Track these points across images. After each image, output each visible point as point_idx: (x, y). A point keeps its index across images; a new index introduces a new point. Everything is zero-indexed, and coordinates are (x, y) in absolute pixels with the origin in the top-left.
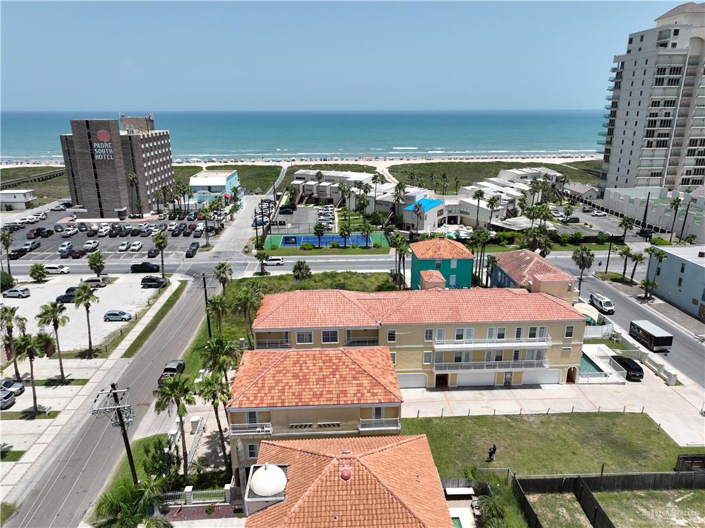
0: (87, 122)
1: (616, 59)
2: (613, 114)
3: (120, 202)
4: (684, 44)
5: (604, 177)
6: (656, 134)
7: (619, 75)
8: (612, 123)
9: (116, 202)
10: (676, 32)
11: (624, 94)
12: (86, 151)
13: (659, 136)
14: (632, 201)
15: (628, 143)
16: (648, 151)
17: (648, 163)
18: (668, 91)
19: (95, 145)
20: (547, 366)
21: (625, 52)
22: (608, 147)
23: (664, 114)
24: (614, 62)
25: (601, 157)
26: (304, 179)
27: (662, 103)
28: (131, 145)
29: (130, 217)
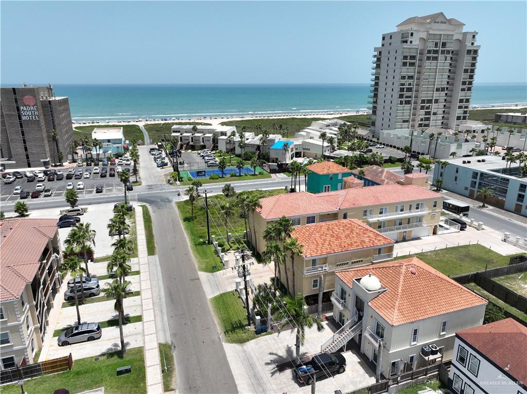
0: (14, 89)
1: (376, 49)
2: (377, 84)
3: (45, 153)
4: (416, 42)
5: (373, 124)
6: (404, 96)
7: (379, 60)
8: (376, 90)
9: (42, 154)
10: (412, 34)
11: (383, 71)
12: (14, 113)
13: (407, 97)
14: (399, 138)
15: (388, 102)
16: (400, 107)
17: (401, 114)
18: (410, 70)
19: (22, 108)
20: (425, 225)
21: (380, 46)
22: (375, 105)
23: (408, 84)
24: (375, 51)
25: (371, 112)
26: (179, 132)
27: (407, 77)
28: (51, 108)
29: (52, 166)
